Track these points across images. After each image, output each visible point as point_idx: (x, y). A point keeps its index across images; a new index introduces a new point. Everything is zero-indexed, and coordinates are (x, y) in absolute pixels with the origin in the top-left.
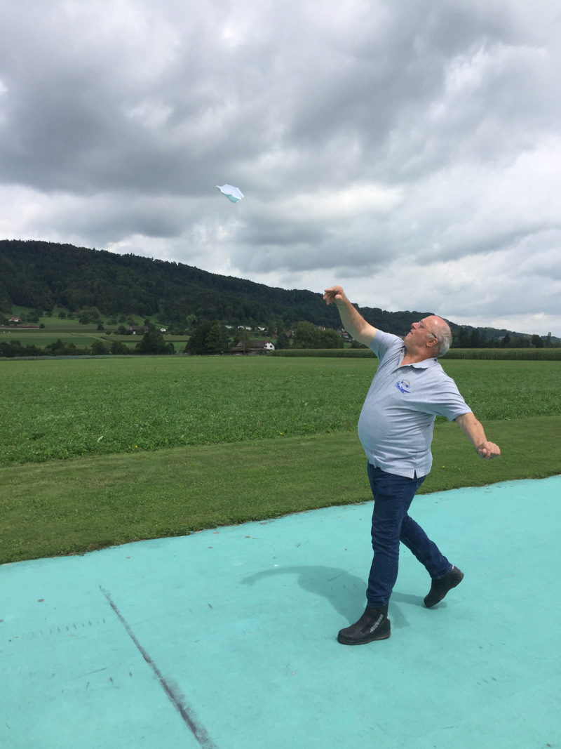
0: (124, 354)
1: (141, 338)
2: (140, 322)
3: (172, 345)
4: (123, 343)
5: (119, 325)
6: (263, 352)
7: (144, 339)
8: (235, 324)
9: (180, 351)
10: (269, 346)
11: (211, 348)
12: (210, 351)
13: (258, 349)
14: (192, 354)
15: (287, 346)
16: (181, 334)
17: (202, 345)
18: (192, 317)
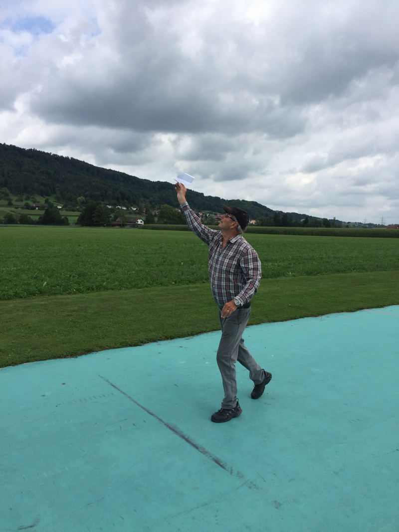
0: (29, 224)
1: (42, 212)
2: (42, 200)
3: (67, 219)
4: (29, 216)
5: (25, 202)
6: (135, 226)
7: (45, 213)
8: (115, 205)
9: (73, 224)
10: (139, 221)
11: (96, 222)
12: (95, 224)
13: (132, 224)
14: (82, 226)
15: (153, 222)
16: (73, 211)
17: (90, 219)
18: (81, 198)
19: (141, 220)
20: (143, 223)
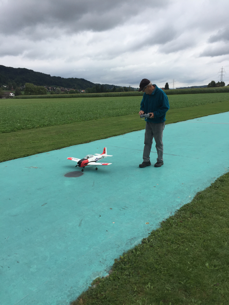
6: (9, 97)
13: (6, 96)
15: (21, 94)
19: (12, 94)
20: (14, 95)
